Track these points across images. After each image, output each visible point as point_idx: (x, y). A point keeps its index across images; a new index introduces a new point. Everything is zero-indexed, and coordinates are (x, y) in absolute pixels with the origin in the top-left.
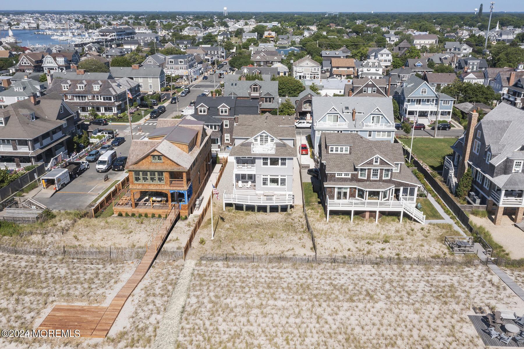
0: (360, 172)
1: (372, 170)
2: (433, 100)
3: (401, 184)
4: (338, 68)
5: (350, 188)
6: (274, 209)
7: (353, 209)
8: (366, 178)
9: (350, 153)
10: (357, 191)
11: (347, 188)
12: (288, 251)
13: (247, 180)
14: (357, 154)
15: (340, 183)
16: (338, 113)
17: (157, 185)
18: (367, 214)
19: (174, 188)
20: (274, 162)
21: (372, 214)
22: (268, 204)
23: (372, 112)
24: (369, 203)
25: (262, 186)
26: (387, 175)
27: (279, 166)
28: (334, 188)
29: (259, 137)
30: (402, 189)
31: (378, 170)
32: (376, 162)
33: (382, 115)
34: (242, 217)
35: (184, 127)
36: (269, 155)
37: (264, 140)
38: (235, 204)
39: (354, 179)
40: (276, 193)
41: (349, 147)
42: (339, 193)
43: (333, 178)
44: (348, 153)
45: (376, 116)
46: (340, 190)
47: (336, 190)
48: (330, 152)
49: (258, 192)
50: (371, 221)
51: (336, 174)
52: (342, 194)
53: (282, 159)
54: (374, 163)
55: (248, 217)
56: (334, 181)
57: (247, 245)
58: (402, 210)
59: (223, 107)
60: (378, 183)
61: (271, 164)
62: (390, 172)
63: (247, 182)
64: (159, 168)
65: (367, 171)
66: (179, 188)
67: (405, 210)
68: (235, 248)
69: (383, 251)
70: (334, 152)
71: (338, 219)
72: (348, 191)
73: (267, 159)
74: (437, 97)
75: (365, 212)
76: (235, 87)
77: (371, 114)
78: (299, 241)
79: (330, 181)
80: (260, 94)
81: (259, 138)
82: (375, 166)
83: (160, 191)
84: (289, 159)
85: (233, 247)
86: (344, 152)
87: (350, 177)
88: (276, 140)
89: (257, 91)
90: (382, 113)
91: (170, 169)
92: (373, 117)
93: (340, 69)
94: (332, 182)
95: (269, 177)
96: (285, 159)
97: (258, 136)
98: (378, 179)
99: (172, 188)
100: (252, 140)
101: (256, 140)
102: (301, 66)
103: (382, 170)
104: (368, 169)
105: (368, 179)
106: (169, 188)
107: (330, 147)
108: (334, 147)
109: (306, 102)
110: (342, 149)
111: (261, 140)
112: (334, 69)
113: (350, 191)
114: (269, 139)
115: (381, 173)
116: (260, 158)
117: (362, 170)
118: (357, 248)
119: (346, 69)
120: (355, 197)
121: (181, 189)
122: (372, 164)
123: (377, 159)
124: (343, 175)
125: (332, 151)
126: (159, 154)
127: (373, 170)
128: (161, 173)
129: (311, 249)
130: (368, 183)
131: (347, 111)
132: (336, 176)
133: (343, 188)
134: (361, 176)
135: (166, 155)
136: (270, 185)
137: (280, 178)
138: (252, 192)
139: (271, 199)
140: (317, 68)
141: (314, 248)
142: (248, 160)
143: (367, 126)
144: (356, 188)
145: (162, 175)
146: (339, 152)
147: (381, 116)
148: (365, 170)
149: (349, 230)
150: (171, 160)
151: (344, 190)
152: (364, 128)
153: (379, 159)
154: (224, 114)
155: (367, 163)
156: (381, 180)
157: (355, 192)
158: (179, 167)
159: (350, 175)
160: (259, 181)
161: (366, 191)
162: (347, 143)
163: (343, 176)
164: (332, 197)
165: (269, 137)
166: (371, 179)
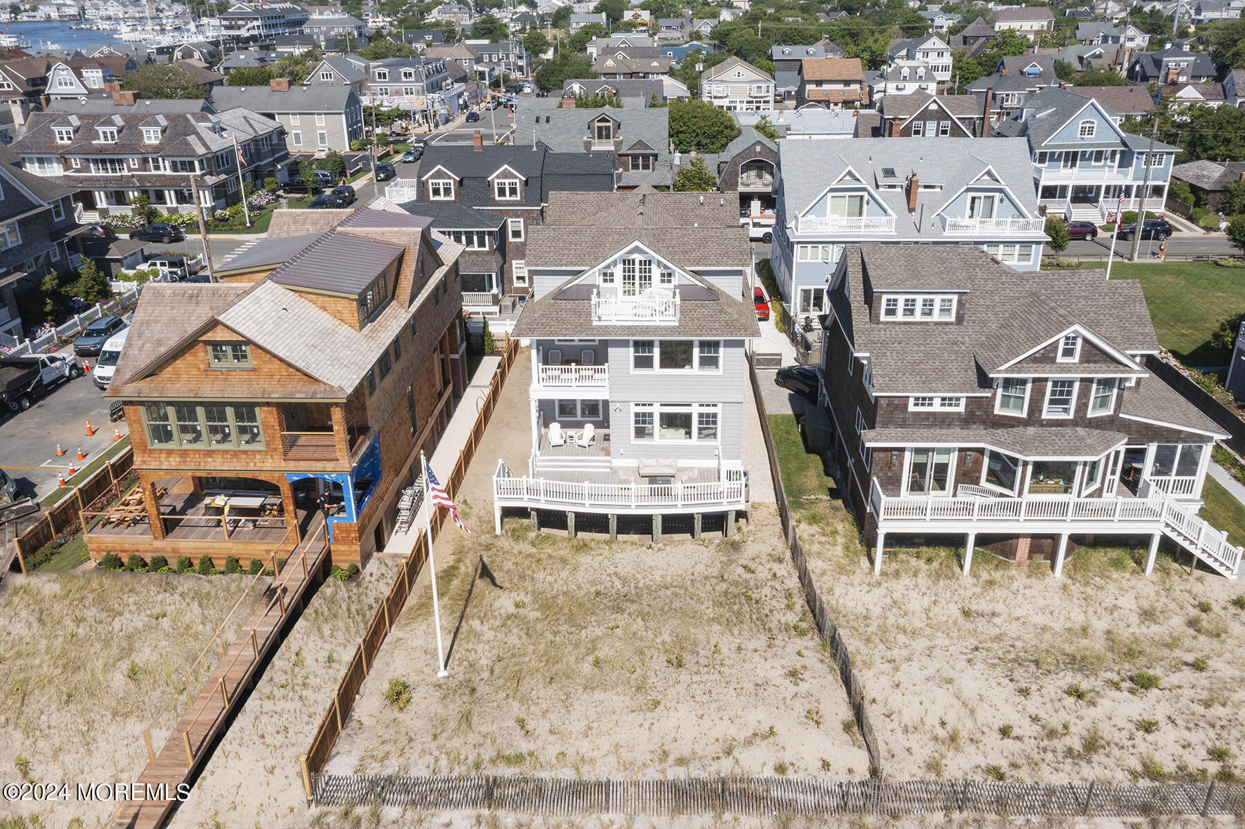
0: (1000, 391)
1: (1050, 384)
2: (1114, 153)
3: (1151, 433)
4: (819, 83)
5: (961, 450)
6: (678, 524)
7: (972, 528)
8: (1024, 415)
9: (960, 319)
10: (986, 461)
11: (948, 451)
12: (749, 742)
13: (579, 418)
14: (984, 323)
15: (925, 432)
16: (864, 189)
17: (235, 454)
18: (1023, 546)
19: (303, 466)
20: (676, 355)
21: (1044, 545)
22: (657, 509)
23: (972, 184)
24: (1033, 507)
25: (634, 441)
26: (1103, 402)
27: (695, 370)
28: (902, 450)
29: (620, 267)
30: (1152, 449)
31: (1071, 383)
32: (1068, 352)
33: (1001, 191)
34: (564, 561)
35: (355, 236)
36: (657, 330)
37: (637, 275)
38: (538, 511)
39: (979, 415)
40: (682, 463)
41: (955, 298)
42: (919, 469)
43: (898, 415)
44: (953, 319)
45: (982, 194)
46: (921, 459)
47: (908, 459)
48: (883, 318)
49: (617, 462)
50: (1034, 571)
51: (912, 401)
52: (930, 472)
53: (703, 345)
54: (1060, 359)
55: (585, 559)
56: (903, 424)
57: (578, 709)
58: (1156, 530)
59: (506, 175)
60: (1069, 430)
61: (663, 365)
62: (1115, 391)
63: (580, 425)
64: (240, 392)
65: (1029, 386)
66: (319, 466)
67: (1168, 532)
68: (530, 726)
69: (1150, 737)
70: (900, 317)
71: (913, 561)
72: (953, 461)
73: (649, 345)
74: (1124, 144)
75: (1017, 536)
76: (547, 126)
77: (969, 190)
78: (792, 689)
79: (885, 425)
80: (618, 145)
81: (618, 271)
82: (1064, 368)
83: (249, 476)
84: (729, 344)
85: (522, 723)
86: (936, 317)
87: (961, 409)
88: (681, 277)
89: (608, 137)
90: (1003, 184)
91: (277, 396)
92: (973, 199)
93: (825, 87)
94: (893, 431)
95: (657, 410)
96: (716, 345)
97: (615, 263)
98: (1071, 416)
99: (292, 466)
100: (592, 276)
101: (608, 277)
102: (723, 81)
103: (1087, 382)
104: (1035, 380)
105: (1033, 416)
106: (283, 465)
107: (885, 298)
108: (901, 299)
109: (747, 168)
110: (928, 304)
111: (628, 278)
112: (809, 87)
113: (961, 461)
114: (656, 272)
115: (1085, 394)
116: (624, 344)
117: (1008, 383)
118: (1035, 719)
119: (840, 87)
120: (976, 481)
121: (330, 466)
122: (1053, 360)
123: (1070, 340)
124: (937, 402)
125: (891, 312)
126: (235, 338)
127: (1055, 383)
128: (245, 410)
129: (847, 727)
130: (1031, 430)
131: (890, 181)
132: (912, 408)
133: (933, 450)
134: (1005, 404)
135: (261, 342)
136: (663, 438)
137: (695, 410)
138: (596, 463)
139: (666, 493)
140: (764, 86)
141: (859, 721)
142: (582, 348)
143: (955, 226)
144: (981, 451)
145: (252, 417)
146: (918, 317)
147: (997, 196)
148: (1023, 382)
149: (966, 614)
150: (281, 360)
151: (938, 459)
152: (947, 233)
153: (1079, 342)
154: (508, 198)
155: (1033, 359)
156: (1081, 420)
157: (978, 463)
158: (314, 387)
159: (963, 402)
160: (622, 423)
161: (1025, 464)
162: (951, 284)
163: (937, 407)
164: (892, 484)
165: (654, 267)
166: (1045, 416)
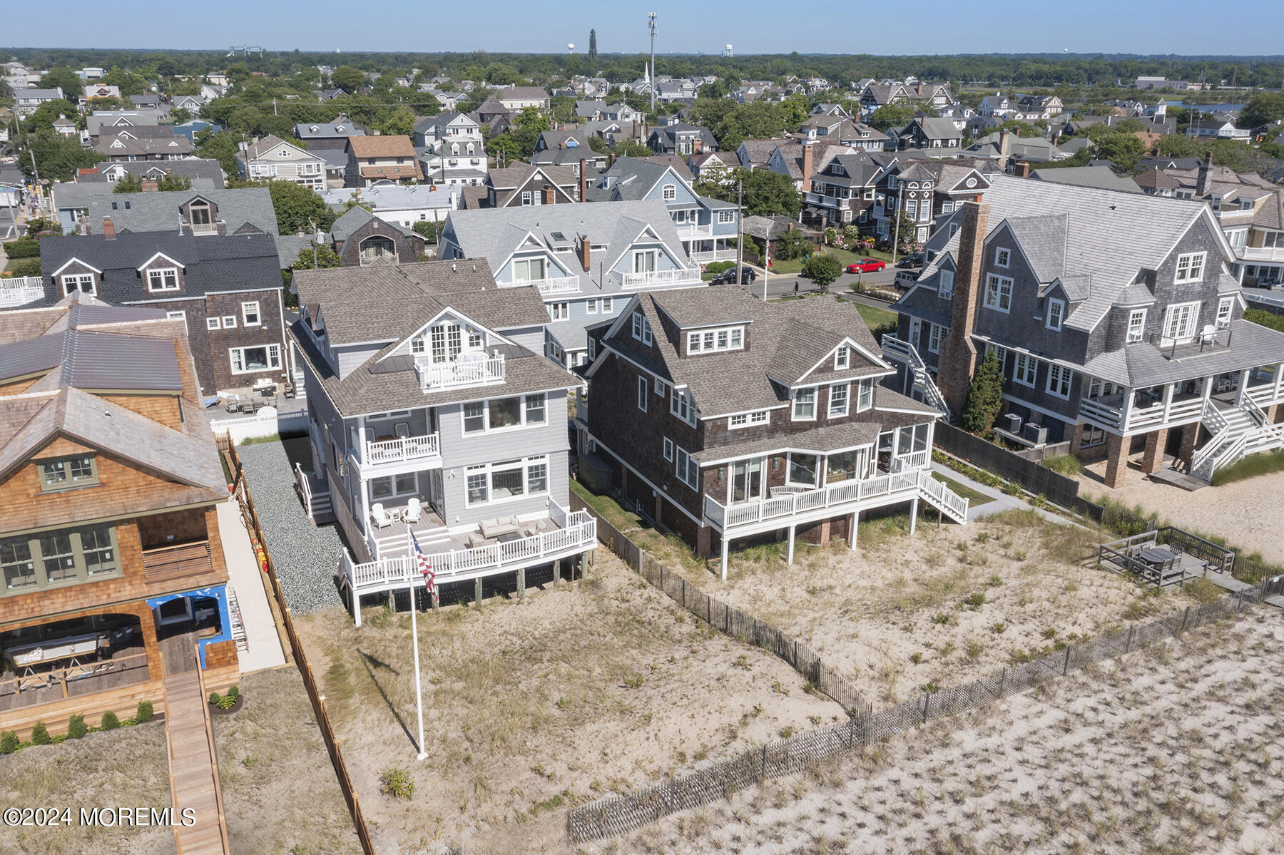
0: (794, 402)
1: (831, 389)
2: (693, 212)
3: (895, 420)
4: (372, 160)
5: (770, 457)
6: (539, 576)
7: (791, 522)
8: (815, 419)
9: (747, 346)
10: (789, 462)
11: (759, 460)
12: (744, 723)
13: (395, 495)
14: (764, 347)
15: (742, 446)
16: (544, 253)
17: (82, 589)
18: (826, 529)
19: (170, 586)
20: (506, 411)
21: (840, 525)
22: (519, 564)
23: (636, 242)
24: (836, 495)
25: (468, 506)
26: (865, 401)
27: (524, 425)
28: (726, 465)
29: (430, 334)
30: (897, 432)
31: (845, 386)
32: (841, 361)
33: (658, 246)
34: (444, 633)
35: (102, 333)
36: (488, 390)
37: (446, 345)
38: (393, 591)
39: (781, 425)
40: (523, 518)
41: (742, 328)
42: (739, 480)
43: (721, 435)
44: (742, 347)
45: (644, 251)
46: (740, 471)
47: (731, 472)
48: (689, 353)
49: (454, 531)
50: (836, 550)
51: (730, 420)
52: (748, 482)
53: (529, 399)
54: (837, 368)
55: (464, 627)
56: (725, 443)
57: (582, 745)
58: (913, 495)
59: (160, 263)
60: (846, 426)
61: (493, 425)
62: (872, 388)
63: (404, 502)
64: (89, 513)
65: (816, 393)
66: (192, 582)
67: (922, 495)
68: (548, 771)
69: (1004, 635)
70: (702, 350)
72: (764, 468)
73: (480, 406)
74: (700, 204)
75: (820, 523)
77: (634, 247)
78: (748, 675)
79: (711, 446)
80: (221, 228)
81: (428, 340)
82: (841, 374)
83: (100, 612)
84: (553, 395)
85: (538, 771)
86: (730, 347)
87: (767, 421)
88: (492, 337)
90: (661, 241)
91: (144, 508)
92: (637, 255)
93: (379, 164)
94: (718, 449)
95: (489, 471)
96: (541, 397)
97: (425, 332)
98: (847, 414)
99: (157, 589)
100: (404, 347)
101: (419, 346)
102: (268, 161)
103: (855, 383)
104: (821, 388)
105: (822, 421)
106: (146, 590)
107: (689, 334)
108: (702, 334)
109: (365, 246)
110: (723, 336)
111: (438, 345)
112: (362, 165)
113: (771, 466)
114: (465, 336)
115: (854, 395)
116: (455, 409)
117: (801, 393)
118: (927, 645)
120: (782, 482)
121: (203, 580)
122: (832, 369)
123: (843, 351)
124: (749, 418)
125: (694, 347)
126: (81, 450)
127: (834, 388)
128: (96, 534)
129: (807, 690)
130: (822, 430)
131: (561, 244)
132: (731, 427)
133: (748, 461)
134: (798, 413)
136: (498, 498)
137: (525, 465)
138: (432, 535)
139: (521, 548)
140: (314, 164)
142: (395, 423)
144: (784, 455)
145: (105, 541)
146: (716, 349)
147: (656, 251)
148: (811, 391)
149: (812, 592)
150: (138, 467)
151: (752, 468)
153: (848, 351)
154: (164, 289)
155: (819, 370)
156: (854, 417)
157: (783, 466)
158: (186, 492)
159: (768, 415)
160: (455, 492)
161: (823, 458)
162: (738, 317)
163: (749, 423)
164: (721, 496)
165: (463, 331)
166: (829, 417)
